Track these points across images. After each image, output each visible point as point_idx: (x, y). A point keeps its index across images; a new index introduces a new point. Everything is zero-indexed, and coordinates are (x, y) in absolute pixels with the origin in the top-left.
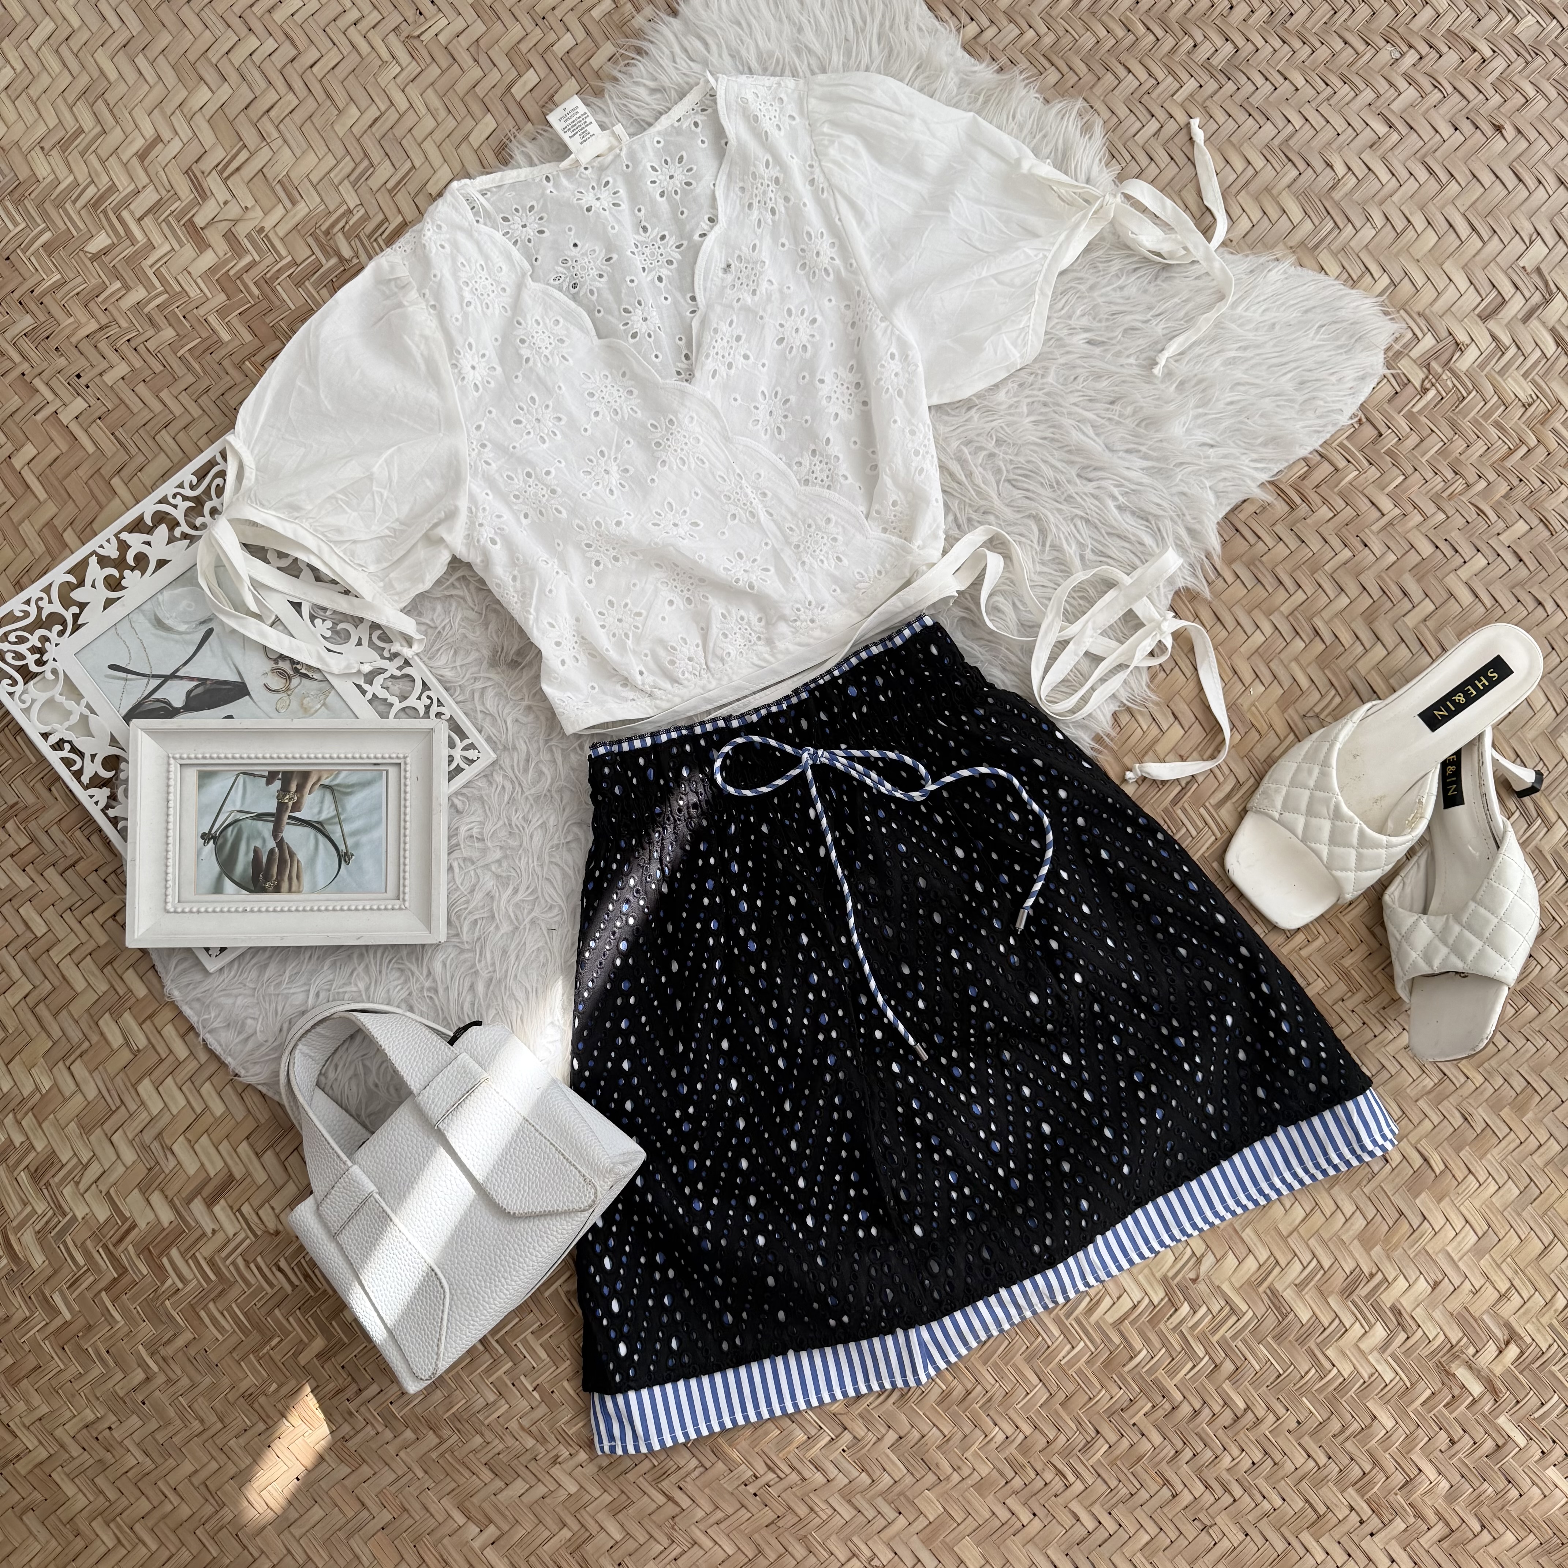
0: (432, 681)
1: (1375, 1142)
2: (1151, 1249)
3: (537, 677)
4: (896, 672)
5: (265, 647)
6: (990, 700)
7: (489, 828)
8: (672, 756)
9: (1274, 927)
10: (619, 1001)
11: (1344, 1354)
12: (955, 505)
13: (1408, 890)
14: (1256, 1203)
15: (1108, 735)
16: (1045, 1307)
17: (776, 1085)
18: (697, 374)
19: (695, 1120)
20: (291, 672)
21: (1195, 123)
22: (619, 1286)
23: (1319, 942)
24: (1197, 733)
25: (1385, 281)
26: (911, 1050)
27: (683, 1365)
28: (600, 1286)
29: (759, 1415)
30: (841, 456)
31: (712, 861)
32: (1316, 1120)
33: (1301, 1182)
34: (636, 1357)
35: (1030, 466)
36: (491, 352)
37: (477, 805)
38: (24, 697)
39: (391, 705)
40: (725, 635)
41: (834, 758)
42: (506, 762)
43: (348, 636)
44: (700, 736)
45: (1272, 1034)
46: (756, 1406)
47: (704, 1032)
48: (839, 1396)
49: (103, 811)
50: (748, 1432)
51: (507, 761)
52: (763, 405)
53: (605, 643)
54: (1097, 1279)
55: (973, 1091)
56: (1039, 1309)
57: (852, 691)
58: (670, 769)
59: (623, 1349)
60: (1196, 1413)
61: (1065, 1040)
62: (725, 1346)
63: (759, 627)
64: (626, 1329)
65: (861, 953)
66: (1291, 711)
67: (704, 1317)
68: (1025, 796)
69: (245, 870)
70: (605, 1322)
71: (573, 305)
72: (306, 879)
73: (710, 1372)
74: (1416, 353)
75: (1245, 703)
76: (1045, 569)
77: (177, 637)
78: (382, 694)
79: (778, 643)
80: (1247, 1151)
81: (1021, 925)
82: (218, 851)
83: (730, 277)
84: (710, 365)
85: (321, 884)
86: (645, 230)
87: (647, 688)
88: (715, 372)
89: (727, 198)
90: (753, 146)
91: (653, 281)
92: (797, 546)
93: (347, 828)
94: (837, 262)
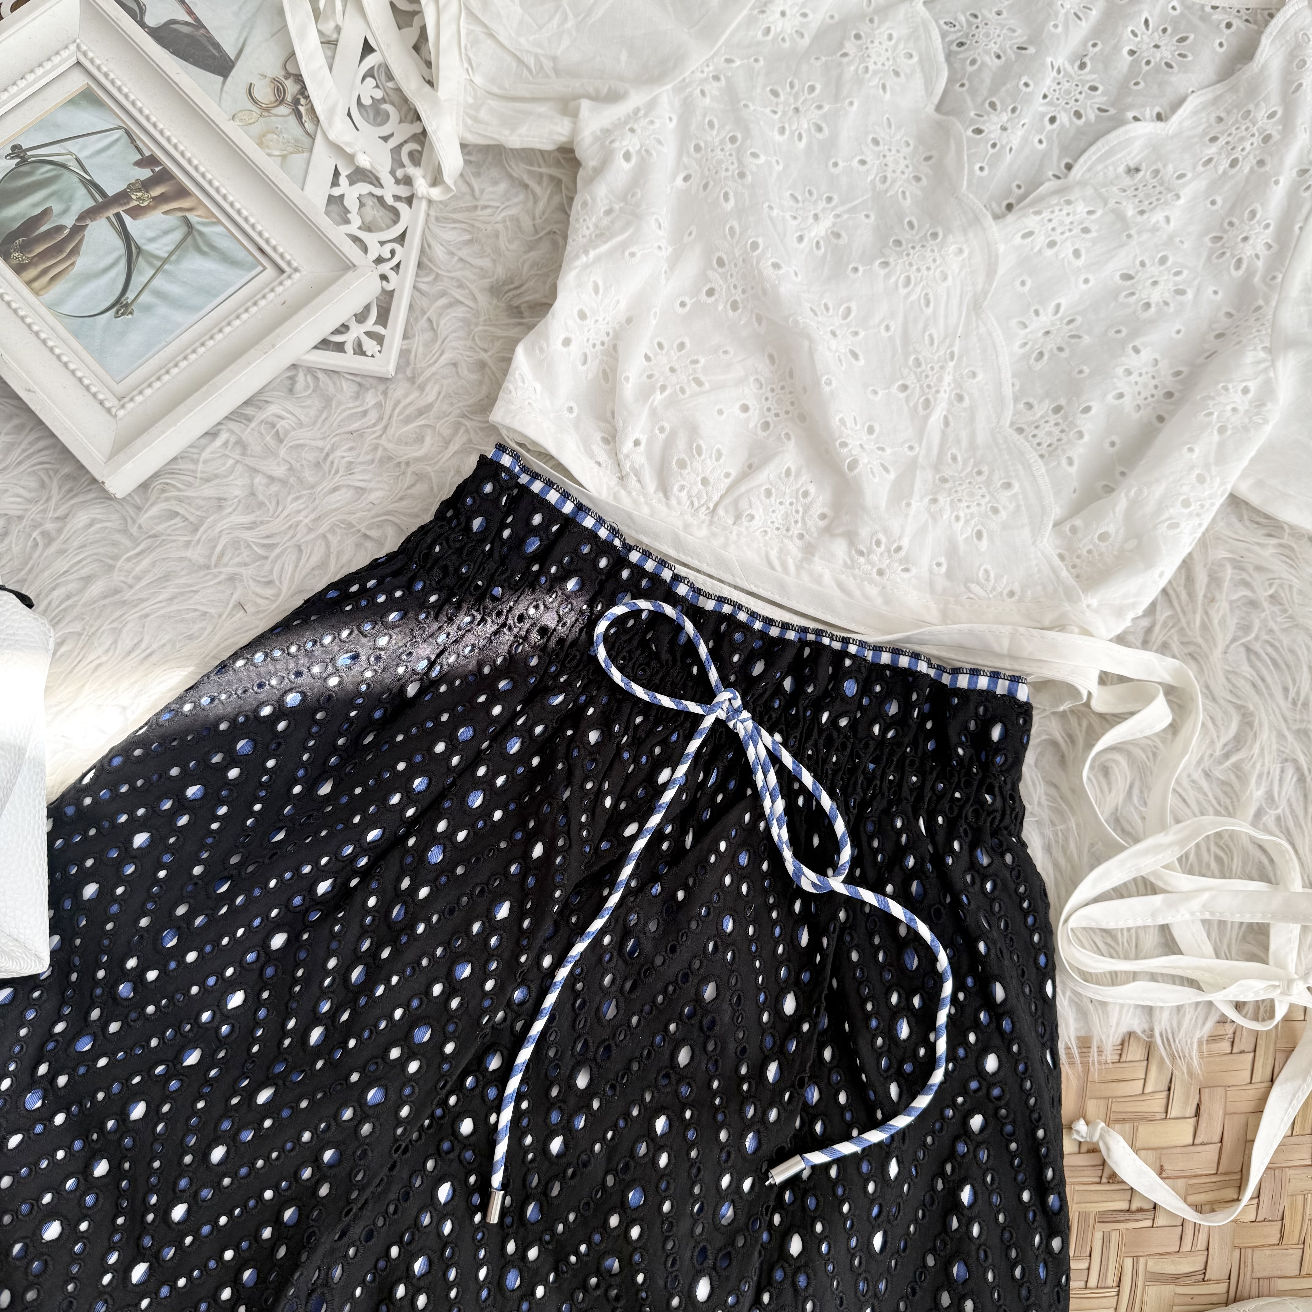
0: (414, 242)
4: (923, 718)
5: (293, 54)
6: (1008, 858)
7: (300, 436)
8: (576, 552)
10: (216, 758)
12: (1163, 614)
15: (1100, 1052)
17: (280, 1054)
20: (289, 98)
24: (1208, 1160)
26: (485, 1188)
30: (1087, 438)
31: (497, 710)
35: (1289, 657)
37: (317, 401)
39: (347, 222)
41: (754, 737)
42: (398, 391)
43: (383, 122)
44: (630, 565)
47: (271, 898)
51: (400, 392)
52: (1046, 319)
57: (850, 687)
58: (560, 564)
63: (815, 523)
65: (550, 1000)
68: (942, 1018)
72: (59, 288)
76: (1204, 783)
78: (351, 203)
79: (816, 559)
81: (780, 1175)
82: (12, 175)
83: (1127, 181)
84: (1031, 222)
85: (66, 309)
86: (1082, 66)
87: (627, 466)
88: (1031, 233)
89: (1195, 113)
90: (1273, 86)
91: (1043, 115)
92: (944, 480)
93: (159, 283)
94: (1260, 264)
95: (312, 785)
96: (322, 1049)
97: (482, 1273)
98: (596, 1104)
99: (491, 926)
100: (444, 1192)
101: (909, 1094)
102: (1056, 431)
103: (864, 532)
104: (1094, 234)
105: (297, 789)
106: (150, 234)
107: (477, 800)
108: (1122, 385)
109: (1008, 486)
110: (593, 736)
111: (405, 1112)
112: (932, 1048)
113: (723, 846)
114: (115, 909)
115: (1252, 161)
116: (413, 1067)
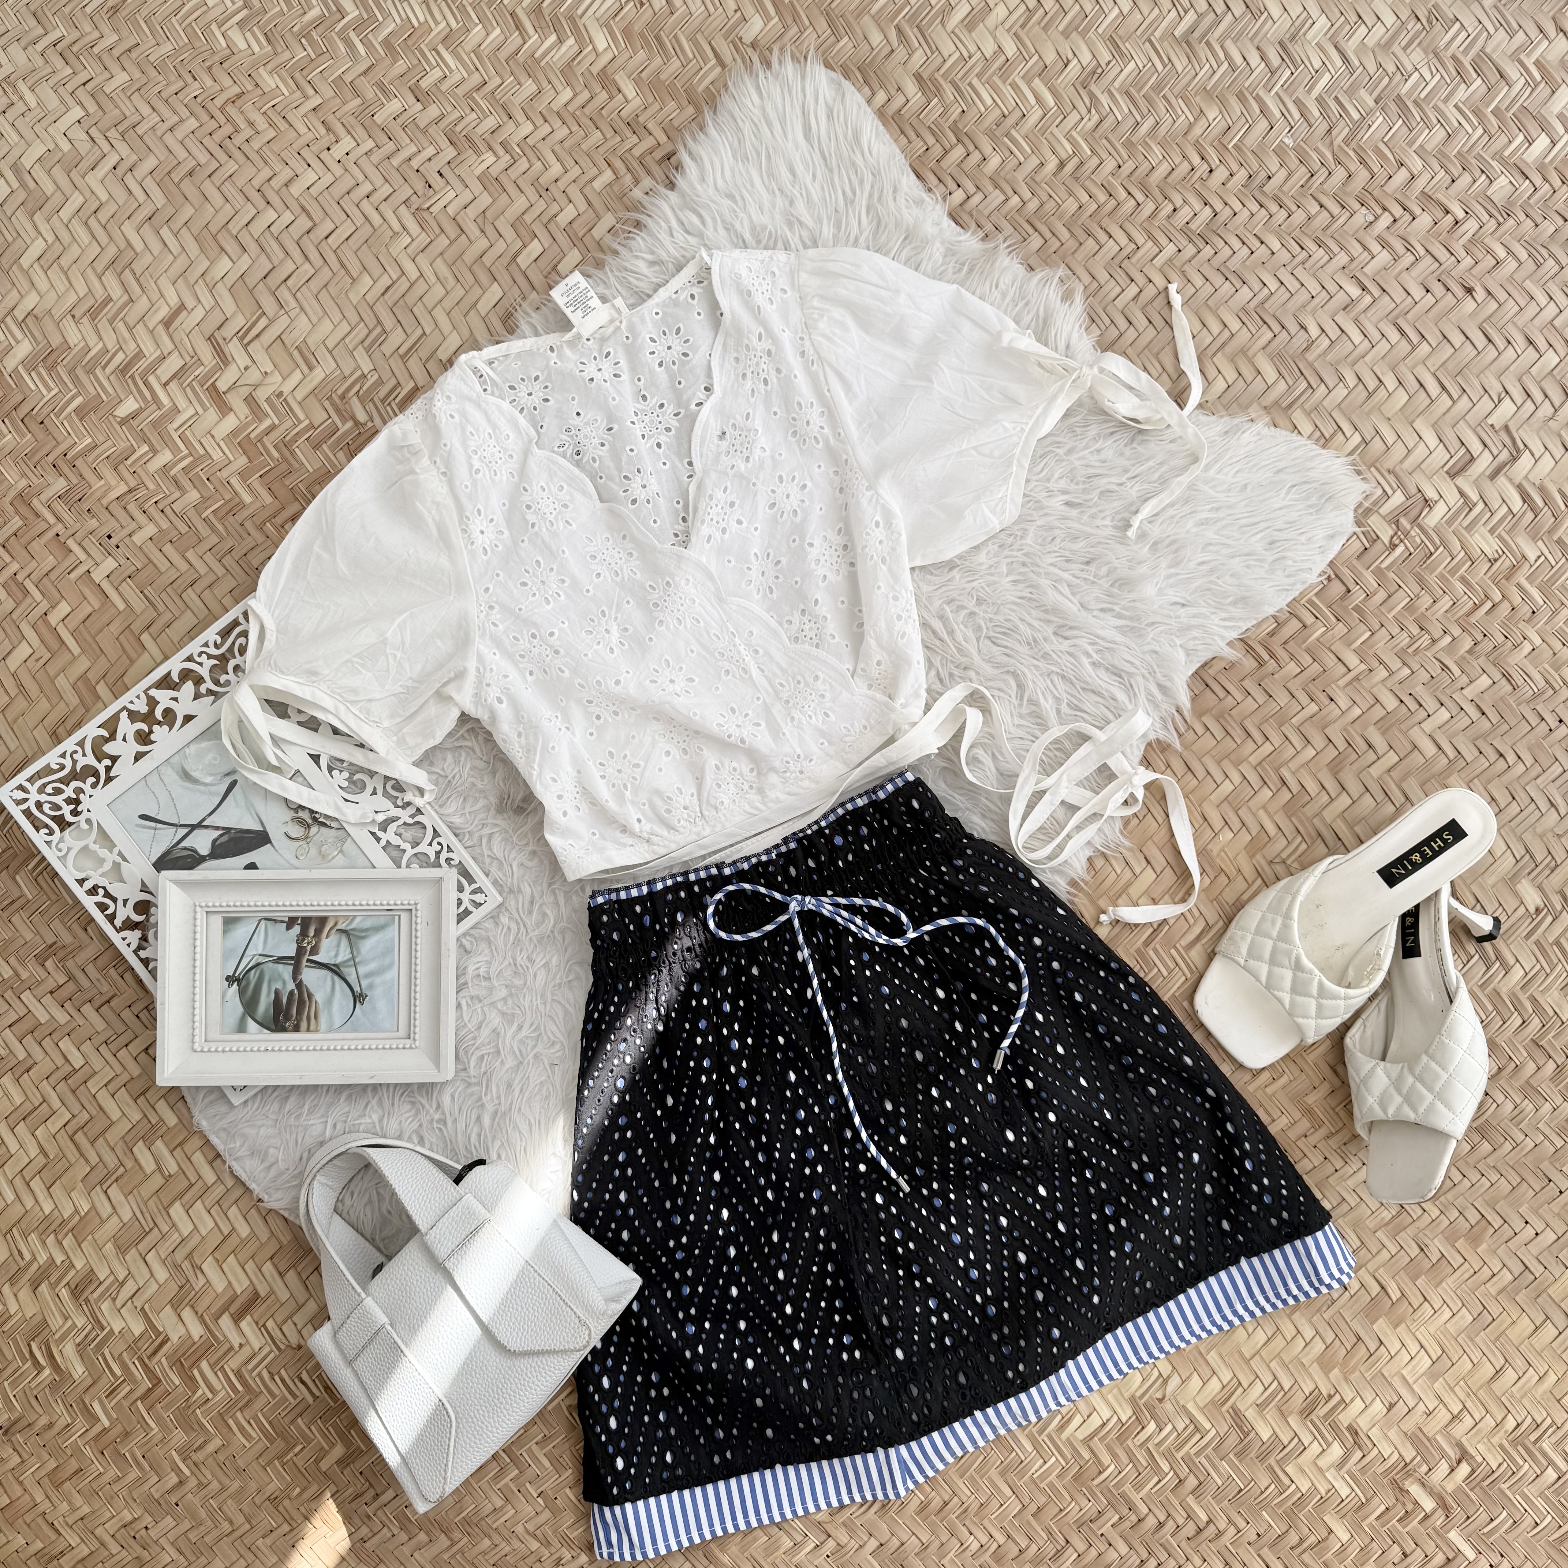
0: (443, 829)
1: (1332, 1276)
2: (1120, 1372)
3: (541, 823)
4: (881, 823)
5: (285, 799)
6: (969, 852)
7: (494, 968)
8: (667, 903)
9: (1240, 1066)
10: (617, 1136)
11: (1303, 1471)
13: (1369, 1032)
14: (1220, 1328)
15: (1084, 880)
16: (1019, 1425)
17: (764, 1216)
18: (693, 539)
19: (688, 1249)
20: (310, 821)
21: (1173, 288)
22: (617, 1403)
23: (1284, 1080)
24: (1169, 877)
25: (1356, 439)
26: (892, 1182)
27: (677, 1478)
28: (599, 1404)
29: (748, 1523)
30: (829, 616)
31: (705, 1002)
32: (1277, 1253)
33: (1263, 1310)
34: (632, 1471)
35: (1008, 624)
36: (499, 517)
37: (483, 945)
38: (61, 845)
39: (404, 851)
40: (719, 786)
41: (820, 904)
42: (511, 904)
43: (364, 786)
44: (694, 883)
45: (1236, 1171)
46: (746, 1515)
47: (698, 1165)
48: (823, 1506)
49: (135, 952)
50: (738, 1538)
51: (513, 903)
52: (755, 565)
53: (605, 793)
54: (1069, 1399)
55: (953, 1220)
56: (1013, 1427)
57: (838, 840)
58: (666, 915)
59: (620, 1463)
60: (1161, 1525)
61: (1039, 1173)
62: (716, 1459)
63: (751, 777)
64: (623, 1444)
65: (846, 1090)
66: (1258, 857)
67: (697, 1432)
68: (1001, 943)
69: (267, 1010)
70: (603, 1438)
71: (576, 471)
72: (323, 1019)
73: (702, 1483)
74: (1385, 509)
75: (1215, 848)
76: (1023, 722)
77: (202, 788)
78: (396, 841)
79: (768, 792)
80: (1212, 1280)
81: (998, 1065)
82: (242, 993)
83: (724, 444)
84: (705, 530)
85: (338, 1023)
86: (644, 398)
87: (645, 835)
88: (710, 537)
89: (722, 366)
90: (747, 320)
91: (652, 447)
92: (787, 702)
93: (362, 970)
94: (826, 430)
95: (663, 1105)
96: (778, 1197)
97: (924, 1212)
98: (903, 1110)
99: (794, 1087)
100: (879, 1199)
101: (1018, 983)
102: (812, 624)
103: (777, 764)
104: (737, 502)
105: (659, 1113)
106: (333, 953)
107: (735, 1045)
108: (820, 571)
109: (817, 678)
110: (755, 971)
111: (834, 1188)
112: (1009, 958)
113: (852, 962)
114: (642, 1232)
115: (773, 372)
116: (820, 1169)
